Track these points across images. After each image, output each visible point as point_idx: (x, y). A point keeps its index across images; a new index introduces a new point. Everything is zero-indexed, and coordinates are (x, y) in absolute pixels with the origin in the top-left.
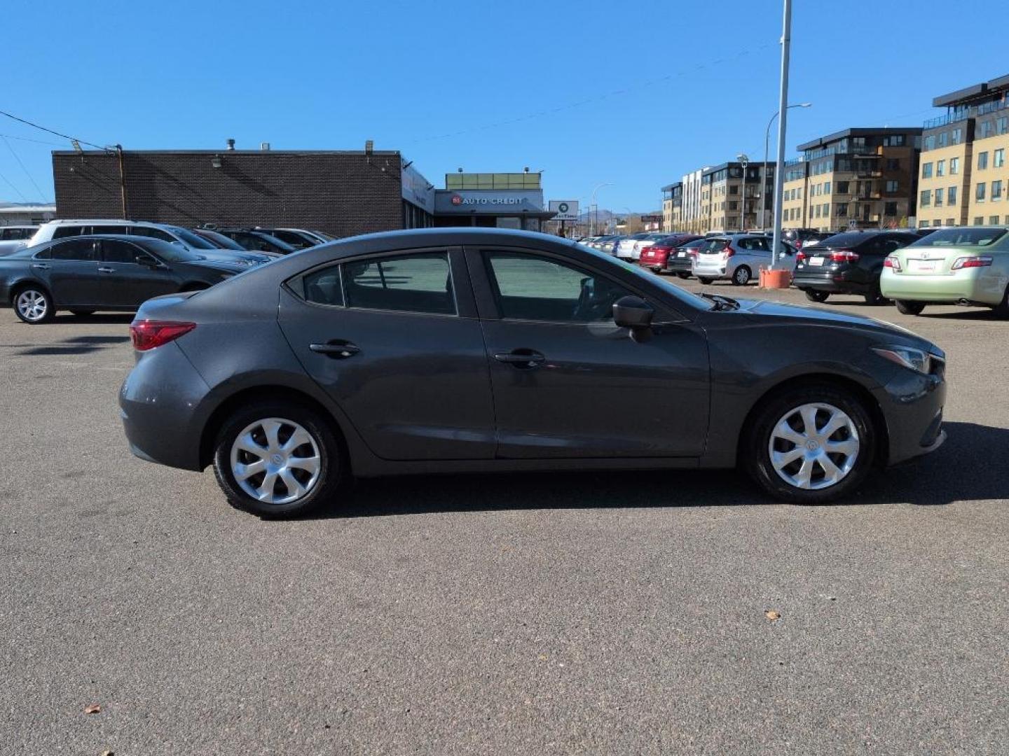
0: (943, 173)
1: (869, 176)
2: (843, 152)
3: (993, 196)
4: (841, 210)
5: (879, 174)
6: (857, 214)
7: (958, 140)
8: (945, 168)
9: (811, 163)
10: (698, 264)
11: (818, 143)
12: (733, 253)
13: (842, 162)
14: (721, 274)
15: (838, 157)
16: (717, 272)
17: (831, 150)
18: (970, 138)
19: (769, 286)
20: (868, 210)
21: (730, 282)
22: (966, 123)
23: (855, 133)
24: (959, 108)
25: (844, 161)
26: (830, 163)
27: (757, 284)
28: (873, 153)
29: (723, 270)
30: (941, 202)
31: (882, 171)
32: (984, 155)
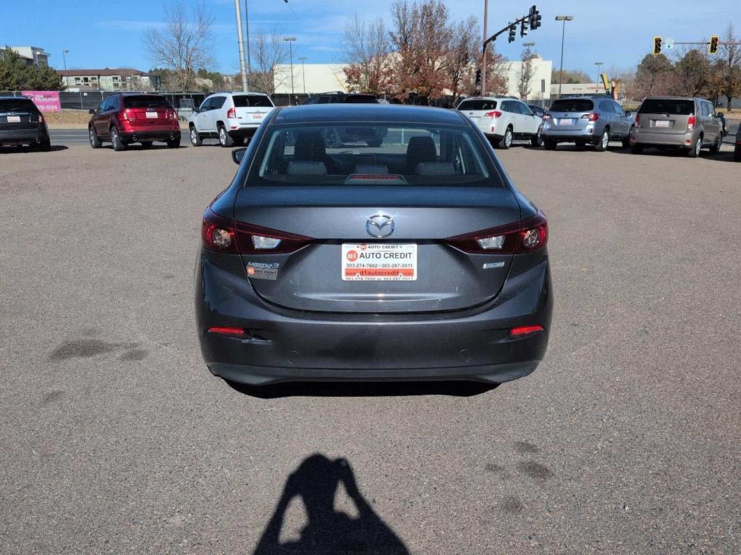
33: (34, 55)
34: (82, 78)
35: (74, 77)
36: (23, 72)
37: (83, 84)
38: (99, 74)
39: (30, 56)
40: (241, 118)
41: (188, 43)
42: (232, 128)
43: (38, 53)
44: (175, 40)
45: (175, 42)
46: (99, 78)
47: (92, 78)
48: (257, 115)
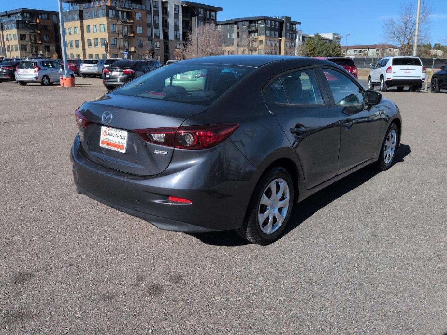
0: (72, 33)
1: (34, 32)
2: (19, 19)
3: (95, 45)
4: (24, 48)
5: (39, 32)
6: (32, 51)
7: (76, 19)
8: (72, 31)
9: (3, 24)
10: (19, 75)
11: (6, 14)
12: (39, 69)
13: (20, 24)
14: (35, 80)
15: (18, 22)
16: (32, 79)
17: (13, 18)
18: (81, 19)
19: (66, 86)
20: (37, 49)
21: (40, 84)
22: (78, 11)
23: (24, 11)
24: (73, 4)
25: (21, 24)
26: (14, 25)
27: (59, 85)
28: (34, 21)
29: (36, 78)
30: (73, 47)
31: (40, 30)
32: (88, 27)
33: (334, 38)
34: (358, 50)
35: (354, 50)
36: (322, 47)
37: (358, 54)
38: (369, 48)
39: (331, 38)
40: (395, 73)
41: (412, 27)
42: (388, 79)
43: (336, 36)
44: (403, 25)
45: (404, 26)
46: (368, 50)
47: (364, 50)
48: (407, 71)
